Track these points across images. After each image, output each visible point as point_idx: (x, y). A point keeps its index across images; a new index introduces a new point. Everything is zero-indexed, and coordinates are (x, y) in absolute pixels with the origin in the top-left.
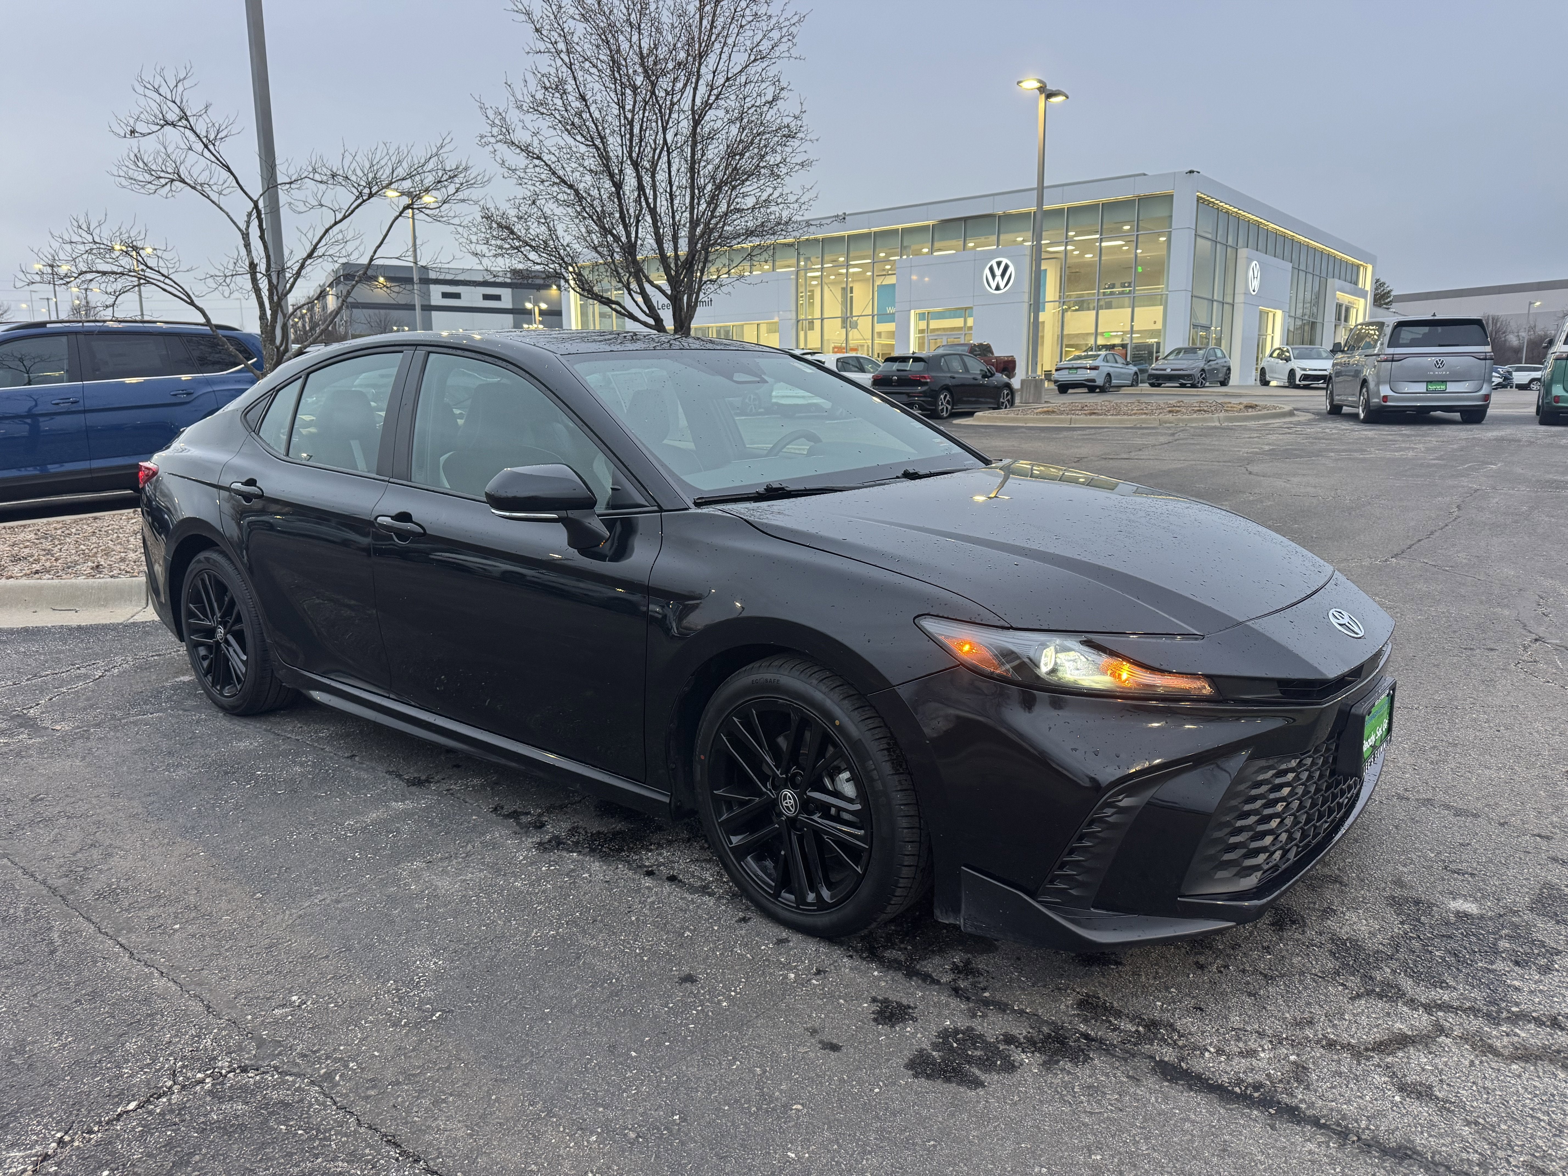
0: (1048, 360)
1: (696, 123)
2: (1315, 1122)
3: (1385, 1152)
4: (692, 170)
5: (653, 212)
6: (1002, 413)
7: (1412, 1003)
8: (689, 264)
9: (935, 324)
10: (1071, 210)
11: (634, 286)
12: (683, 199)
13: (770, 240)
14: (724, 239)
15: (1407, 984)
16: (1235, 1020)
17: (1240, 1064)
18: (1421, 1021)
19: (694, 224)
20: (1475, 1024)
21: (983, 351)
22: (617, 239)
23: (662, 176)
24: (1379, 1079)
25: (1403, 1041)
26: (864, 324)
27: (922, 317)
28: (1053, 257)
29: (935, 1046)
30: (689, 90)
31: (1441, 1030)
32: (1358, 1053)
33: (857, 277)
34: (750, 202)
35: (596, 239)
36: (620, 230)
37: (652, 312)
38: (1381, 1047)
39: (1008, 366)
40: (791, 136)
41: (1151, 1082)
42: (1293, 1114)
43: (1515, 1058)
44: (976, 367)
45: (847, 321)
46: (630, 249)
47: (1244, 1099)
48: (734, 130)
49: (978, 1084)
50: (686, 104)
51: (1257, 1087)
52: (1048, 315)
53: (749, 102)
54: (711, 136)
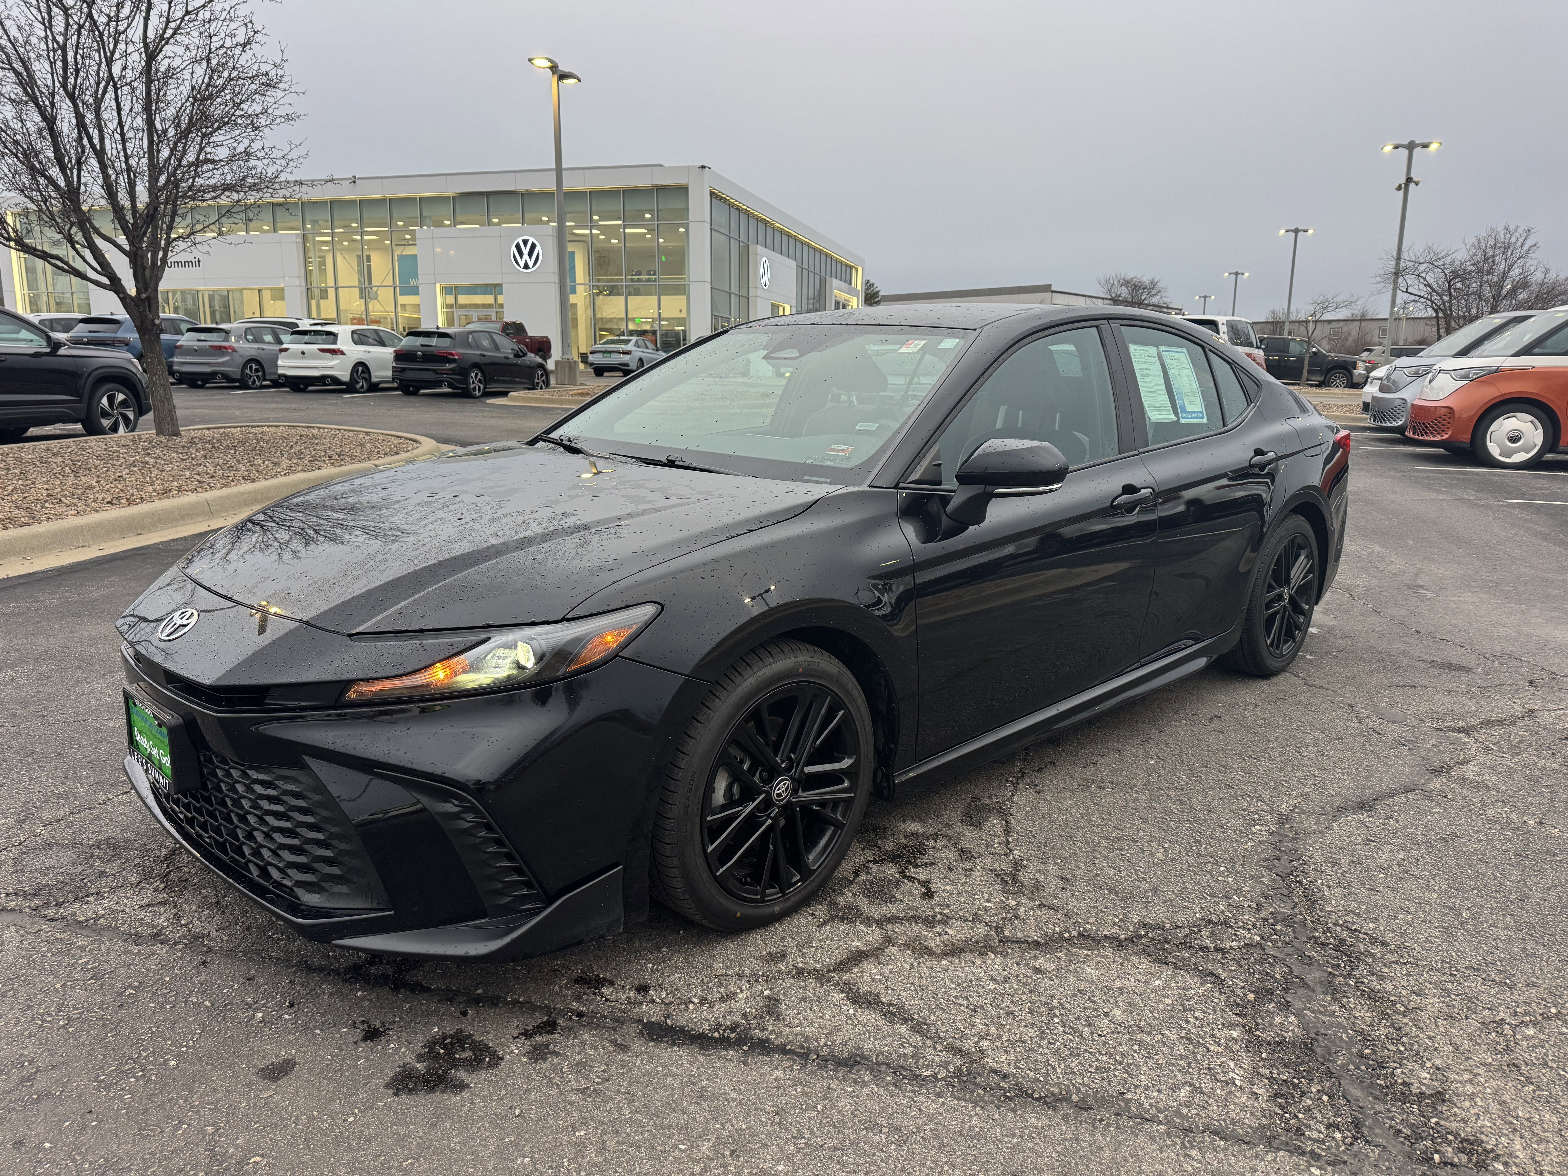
0: (583, 341)
1: (151, 56)
2: (783, 1050)
3: (840, 1063)
4: (147, 109)
5: (100, 154)
6: (537, 393)
7: (868, 921)
8: (151, 216)
9: (463, 299)
10: (595, 195)
11: (79, 237)
12: (138, 143)
13: (252, 197)
14: (196, 193)
15: (863, 904)
16: (719, 966)
17: (720, 1009)
18: (874, 935)
19: (155, 169)
20: (917, 928)
21: (515, 330)
22: (52, 181)
23: (109, 115)
24: (838, 997)
25: (858, 957)
26: (385, 295)
27: (447, 290)
28: (579, 239)
29: (420, 1058)
30: (139, 20)
31: (889, 941)
32: (821, 977)
33: (376, 246)
34: (223, 153)
35: (25, 179)
36: (55, 172)
37: (105, 268)
38: (842, 966)
39: (542, 347)
40: (271, 85)
41: (638, 1046)
42: (763, 1047)
43: (945, 954)
44: (507, 347)
45: (366, 291)
46: (72, 194)
47: (724, 1043)
48: (200, 70)
49: (462, 1086)
50: (136, 33)
51: (733, 1029)
52: (579, 298)
53: (216, 42)
54: (170, 73)
